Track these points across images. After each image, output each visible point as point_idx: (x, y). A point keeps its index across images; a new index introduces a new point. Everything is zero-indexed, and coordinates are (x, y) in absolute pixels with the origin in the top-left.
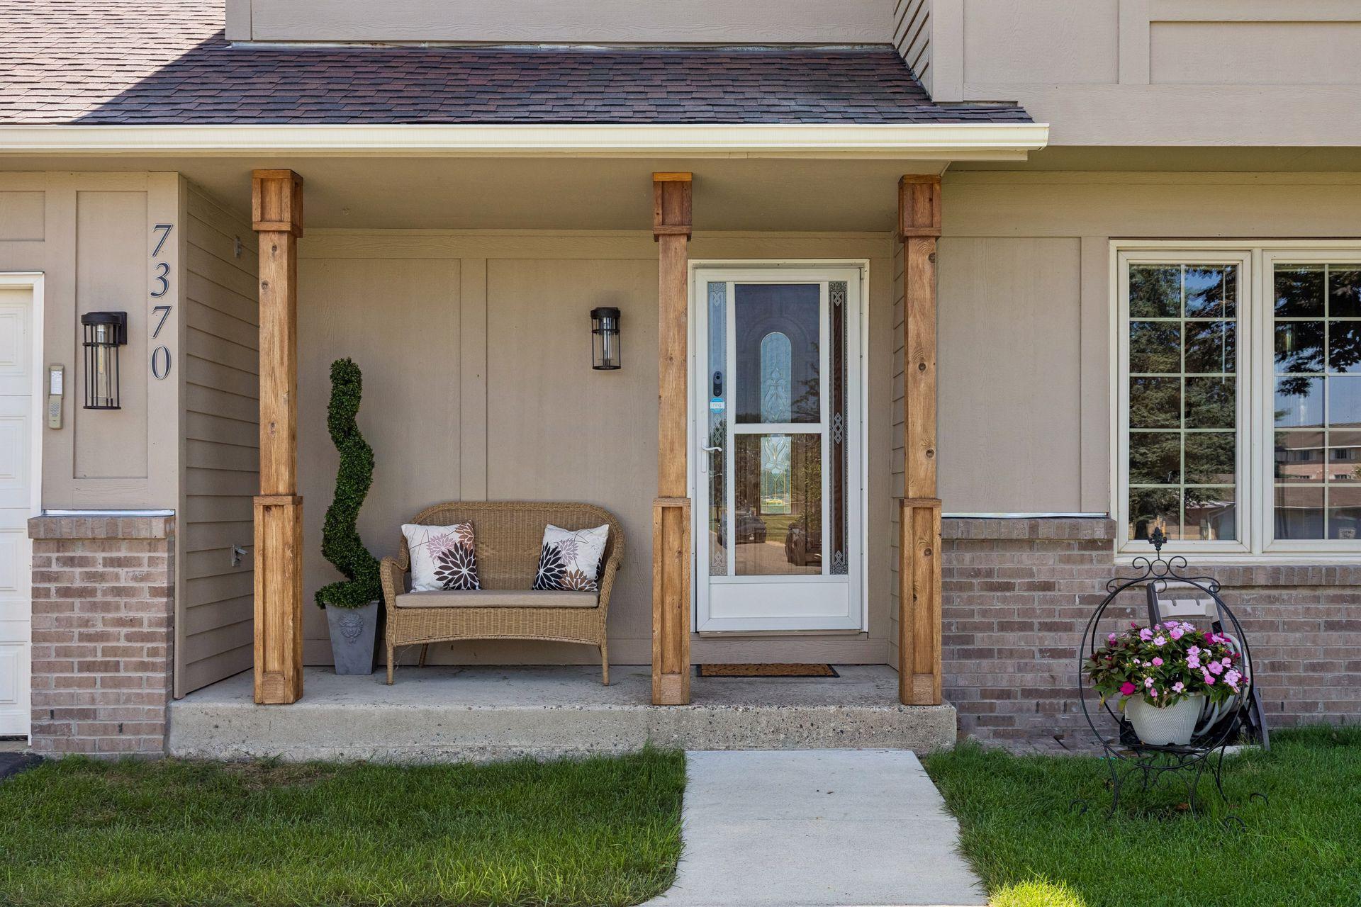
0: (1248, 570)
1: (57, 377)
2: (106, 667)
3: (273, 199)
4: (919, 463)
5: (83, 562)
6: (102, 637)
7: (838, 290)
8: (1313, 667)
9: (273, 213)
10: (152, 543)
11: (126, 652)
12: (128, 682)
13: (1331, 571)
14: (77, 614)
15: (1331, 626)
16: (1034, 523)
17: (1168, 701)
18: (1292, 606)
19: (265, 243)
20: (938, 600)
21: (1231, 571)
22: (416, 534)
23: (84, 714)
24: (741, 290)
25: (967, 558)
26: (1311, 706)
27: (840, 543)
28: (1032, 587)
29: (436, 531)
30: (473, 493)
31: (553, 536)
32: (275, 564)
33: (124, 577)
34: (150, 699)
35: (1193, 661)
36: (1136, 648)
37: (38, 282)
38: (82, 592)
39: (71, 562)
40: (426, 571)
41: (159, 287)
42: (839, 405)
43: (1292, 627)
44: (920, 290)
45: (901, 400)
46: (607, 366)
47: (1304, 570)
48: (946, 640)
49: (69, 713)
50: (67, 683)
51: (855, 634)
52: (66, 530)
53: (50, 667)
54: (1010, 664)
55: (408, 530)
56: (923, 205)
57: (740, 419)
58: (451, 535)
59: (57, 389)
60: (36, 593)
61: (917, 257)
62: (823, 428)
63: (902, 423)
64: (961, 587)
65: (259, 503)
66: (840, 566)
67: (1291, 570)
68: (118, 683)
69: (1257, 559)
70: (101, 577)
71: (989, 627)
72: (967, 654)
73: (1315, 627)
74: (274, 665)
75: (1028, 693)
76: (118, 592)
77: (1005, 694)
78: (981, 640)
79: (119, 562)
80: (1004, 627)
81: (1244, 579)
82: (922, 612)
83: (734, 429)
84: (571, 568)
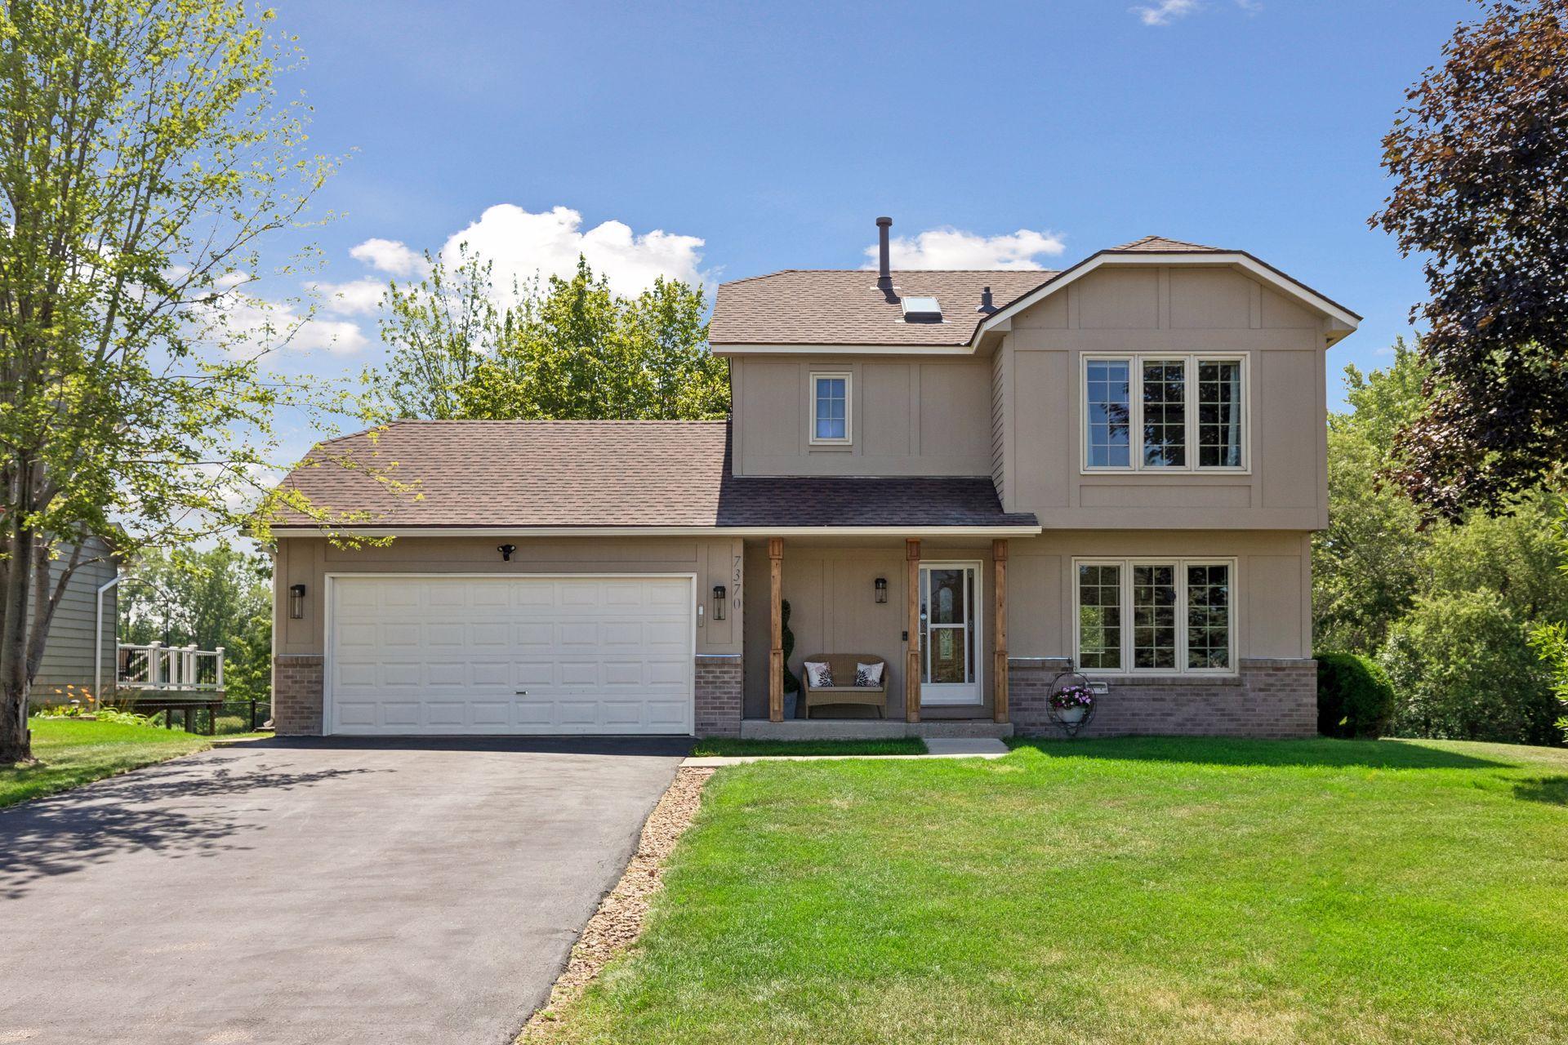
0: (1123, 679)
1: (701, 609)
2: (720, 708)
3: (776, 547)
4: (1000, 639)
5: (713, 672)
6: (719, 698)
7: (971, 571)
8: (1148, 715)
9: (776, 552)
10: (736, 666)
11: (727, 703)
12: (728, 714)
13: (1153, 679)
14: (710, 690)
15: (1154, 700)
16: (1044, 662)
17: (1069, 708)
18: (1139, 692)
19: (773, 563)
20: (1007, 687)
21: (1117, 679)
22: (810, 666)
23: (713, 724)
24: (933, 572)
25: (1020, 674)
26: (1147, 729)
27: (972, 670)
28: (1043, 685)
29: (818, 665)
30: (828, 651)
31: (861, 667)
32: (777, 673)
33: (726, 677)
34: (735, 719)
35: (1077, 696)
36: (1062, 693)
37: (694, 576)
38: (712, 682)
39: (708, 672)
40: (815, 679)
41: (736, 578)
42: (971, 617)
43: (1140, 700)
44: (1000, 579)
45: (994, 615)
46: (881, 601)
47: (1143, 679)
48: (1010, 705)
49: (707, 724)
50: (707, 714)
51: (979, 706)
52: (708, 662)
53: (701, 708)
54: (1036, 713)
55: (807, 664)
56: (1001, 549)
57: (933, 622)
58: (823, 666)
59: (701, 613)
60: (696, 683)
61: (999, 568)
62: (965, 626)
63: (994, 625)
64: (1017, 685)
65: (772, 652)
66: (972, 680)
67: (1138, 679)
68: (725, 714)
69: (1128, 675)
70: (718, 677)
71: (1027, 700)
72: (1019, 710)
73: (1148, 700)
74: (776, 708)
75: (1042, 724)
76: (724, 682)
77: (1033, 725)
78: (1024, 704)
79: (725, 672)
80: (1034, 699)
81: (1120, 683)
82: (1001, 691)
83: (930, 626)
84: (870, 679)
